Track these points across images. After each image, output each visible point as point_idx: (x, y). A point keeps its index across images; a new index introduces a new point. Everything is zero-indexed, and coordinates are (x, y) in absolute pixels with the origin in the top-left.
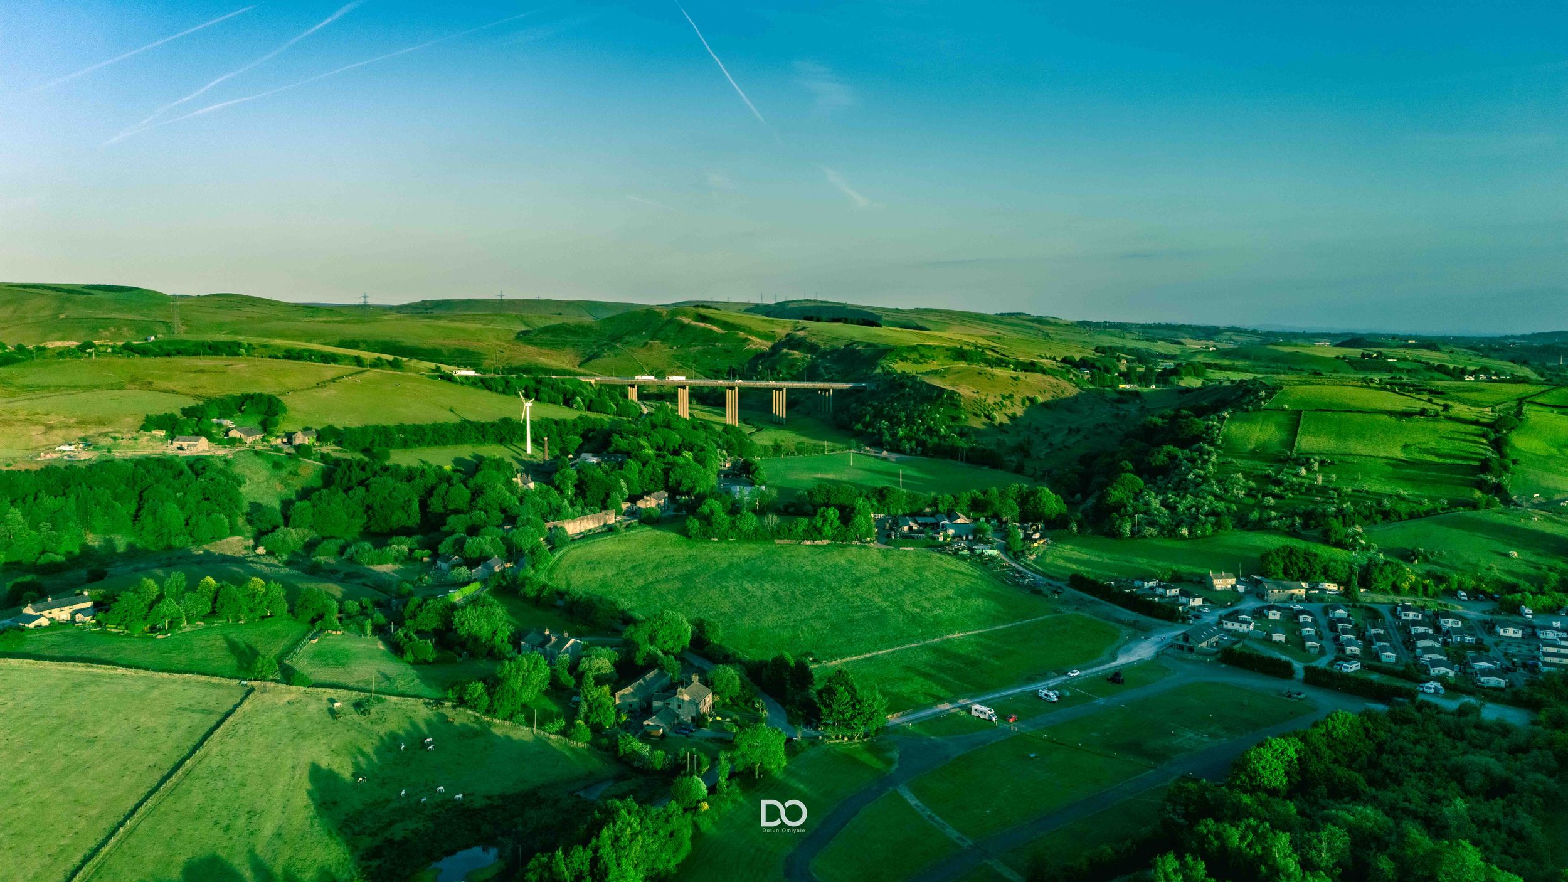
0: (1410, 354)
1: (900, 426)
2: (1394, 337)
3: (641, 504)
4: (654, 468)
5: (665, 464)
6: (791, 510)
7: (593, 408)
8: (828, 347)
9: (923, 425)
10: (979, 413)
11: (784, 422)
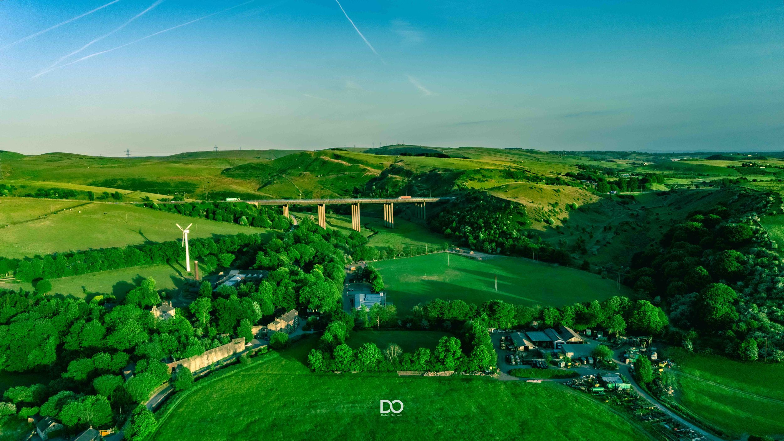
1: (480, 231)
3: (271, 327)
4: (286, 288)
5: (296, 281)
6: (409, 325)
7: (254, 224)
8: (419, 173)
9: (499, 230)
10: (539, 219)
11: (393, 227)
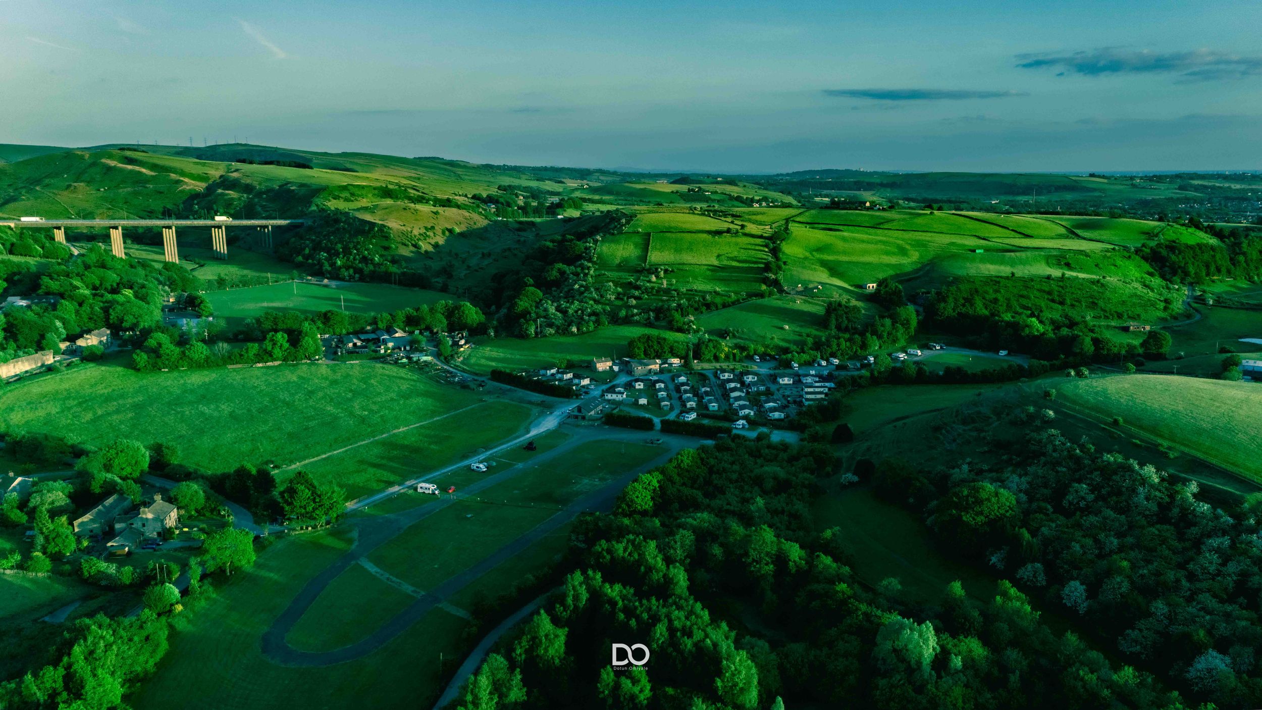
0: (719, 188)
1: (338, 257)
2: (708, 176)
4: (91, 307)
5: (104, 302)
6: (241, 337)
7: (16, 252)
8: (263, 188)
9: (359, 255)
10: (407, 243)
11: (226, 258)
